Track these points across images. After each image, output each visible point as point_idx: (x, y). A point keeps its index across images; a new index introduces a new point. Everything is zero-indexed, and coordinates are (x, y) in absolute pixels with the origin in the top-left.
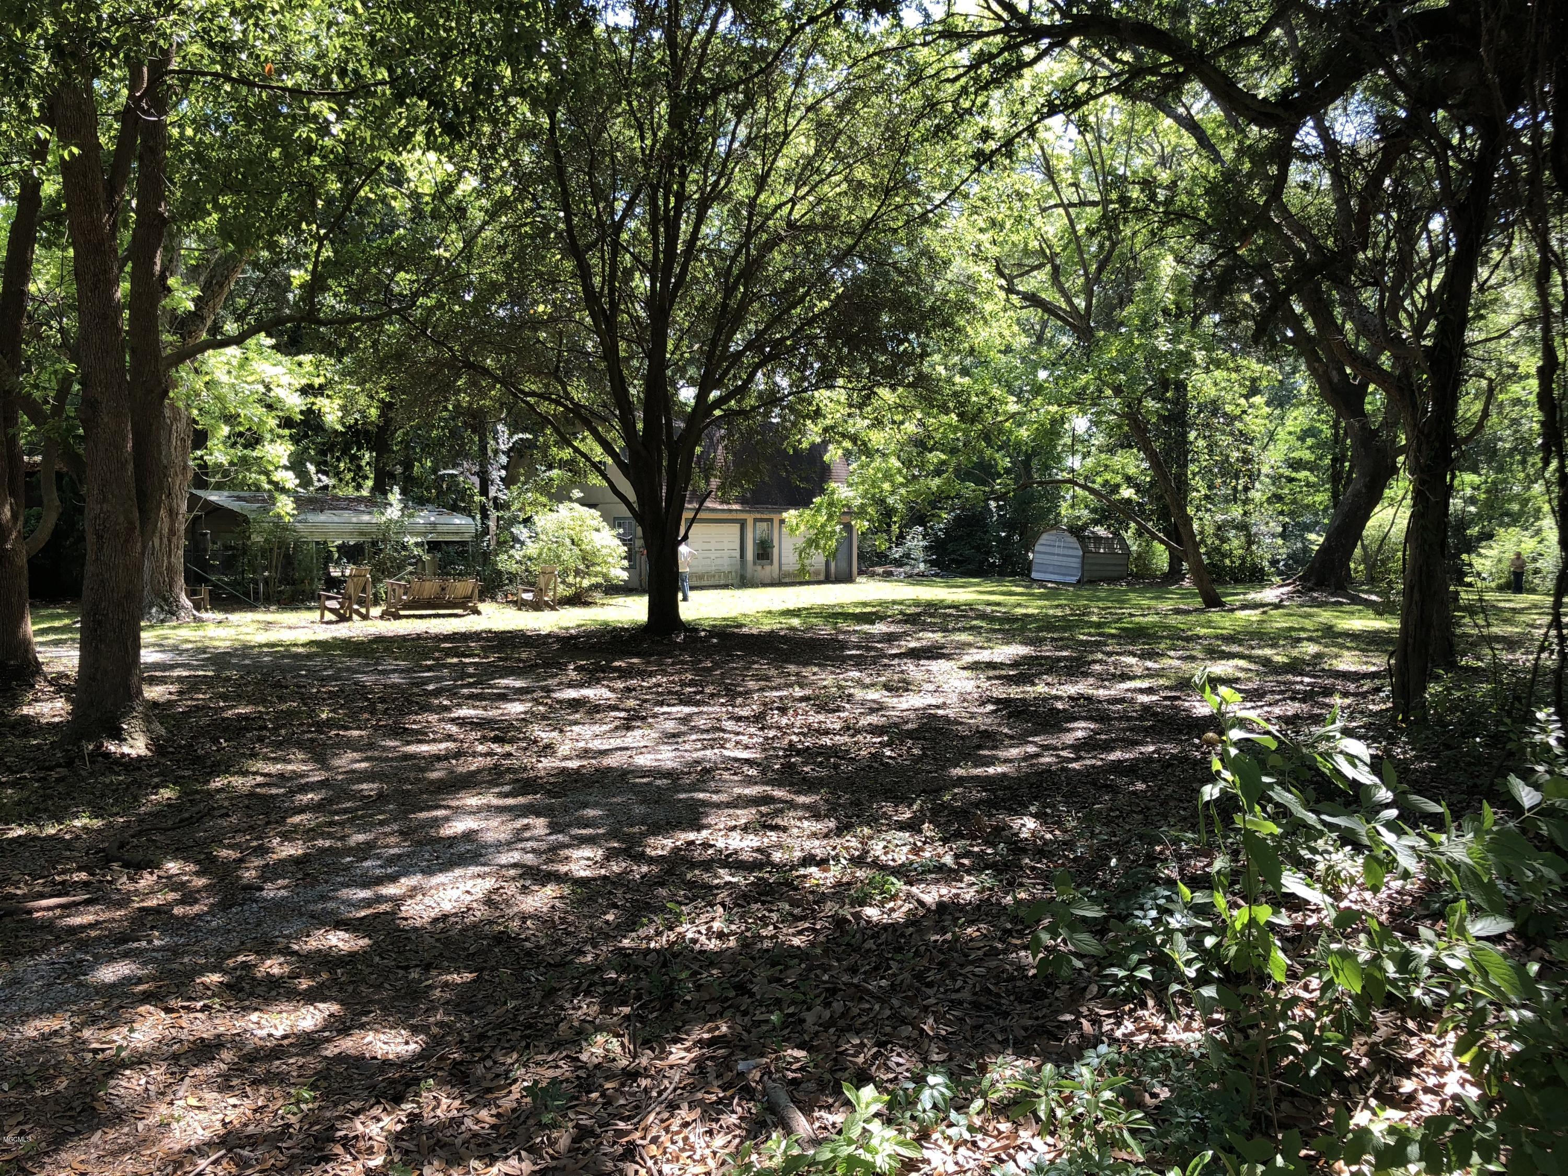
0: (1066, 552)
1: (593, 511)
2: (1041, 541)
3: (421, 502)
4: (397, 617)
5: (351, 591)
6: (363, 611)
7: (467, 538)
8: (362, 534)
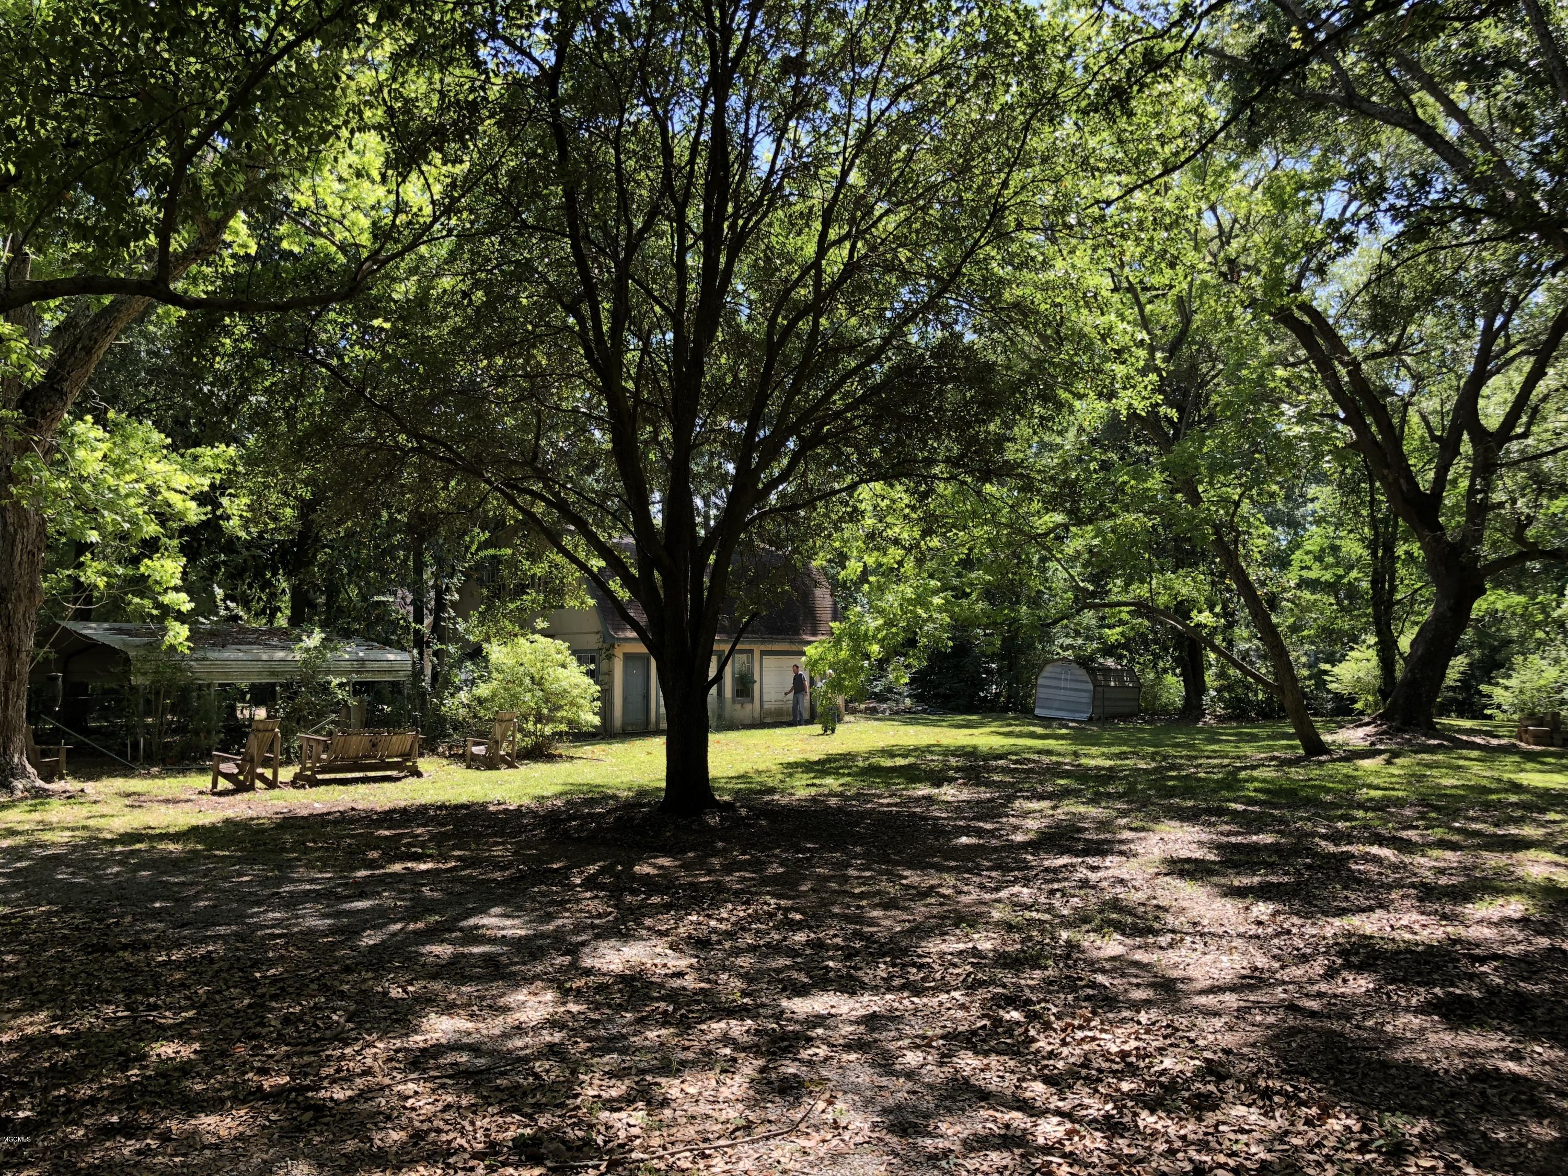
0: (1074, 685)
1: (558, 642)
2: (1045, 673)
3: (347, 635)
4: (316, 783)
5: (254, 750)
6: (268, 773)
7: (400, 677)
8: (273, 673)
